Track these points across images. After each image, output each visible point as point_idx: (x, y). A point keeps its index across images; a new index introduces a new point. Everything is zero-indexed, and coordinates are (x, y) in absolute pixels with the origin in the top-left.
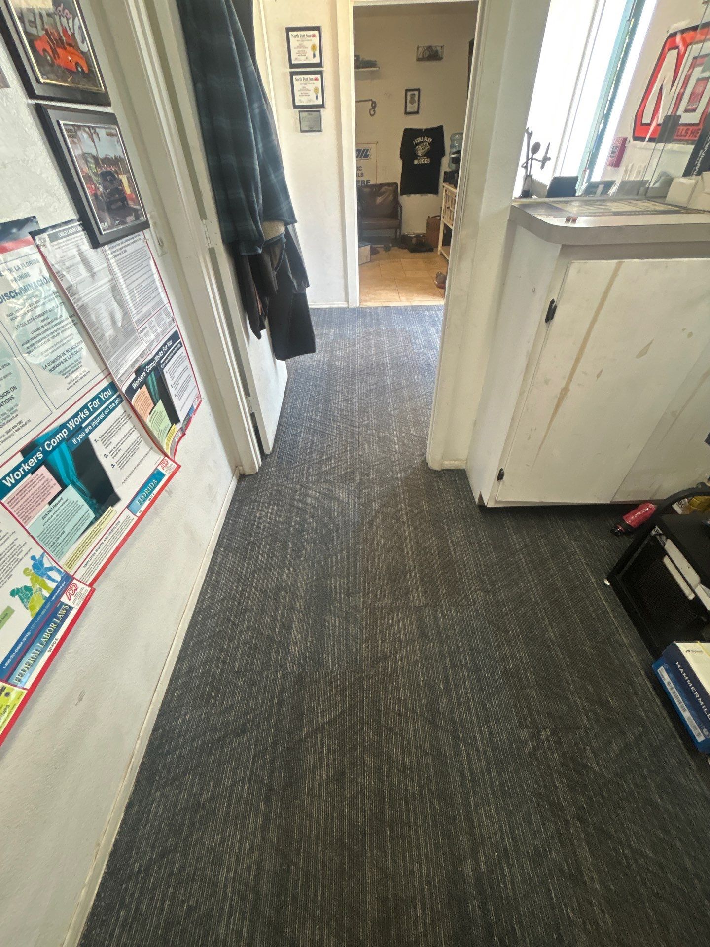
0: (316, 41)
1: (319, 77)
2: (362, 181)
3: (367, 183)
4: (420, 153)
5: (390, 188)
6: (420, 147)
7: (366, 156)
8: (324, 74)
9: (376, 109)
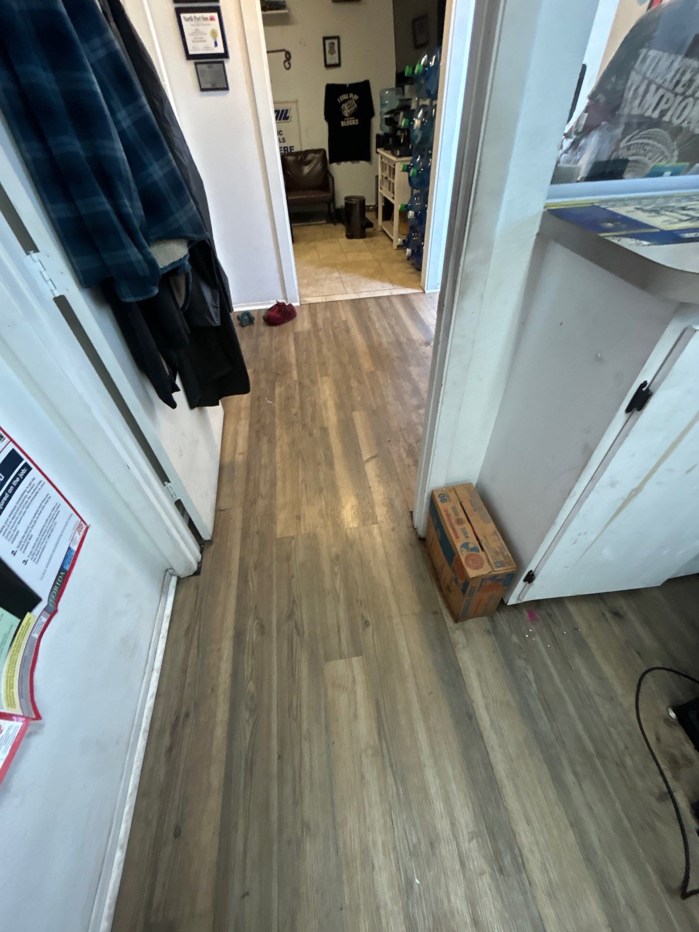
1: (215, 15)
2: (284, 148)
3: (291, 150)
4: (346, 113)
5: (317, 155)
6: (346, 105)
7: (286, 118)
8: (223, 12)
9: (292, 61)
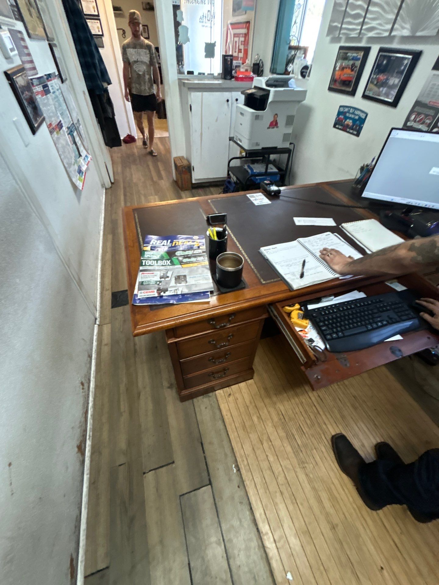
0: (94, 4)
1: (98, 21)
8: (101, 21)
9: (125, 34)
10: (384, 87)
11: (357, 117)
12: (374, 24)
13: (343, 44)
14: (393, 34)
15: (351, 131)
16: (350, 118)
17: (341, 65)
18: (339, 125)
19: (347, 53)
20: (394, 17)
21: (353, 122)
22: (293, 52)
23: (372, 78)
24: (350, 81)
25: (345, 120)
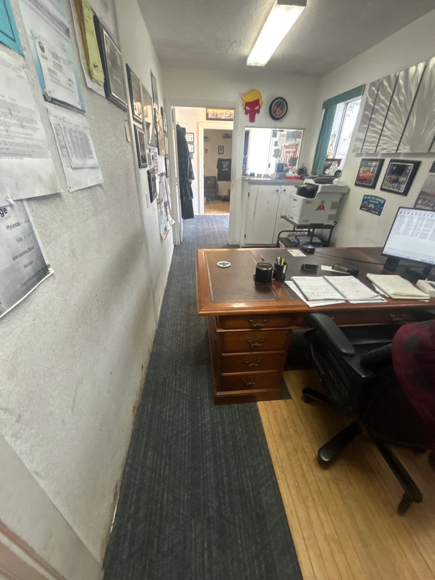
0: (192, 136)
1: (193, 145)
4: (224, 167)
5: (214, 178)
6: (224, 165)
8: (194, 144)
9: (207, 151)
10: (396, 183)
11: (377, 203)
12: (385, 146)
13: (364, 157)
14: (398, 152)
15: (374, 212)
16: (373, 203)
17: (364, 170)
18: (364, 208)
19: (367, 163)
20: (398, 143)
21: (375, 206)
22: (329, 162)
23: (387, 178)
24: (371, 180)
25: (369, 205)
